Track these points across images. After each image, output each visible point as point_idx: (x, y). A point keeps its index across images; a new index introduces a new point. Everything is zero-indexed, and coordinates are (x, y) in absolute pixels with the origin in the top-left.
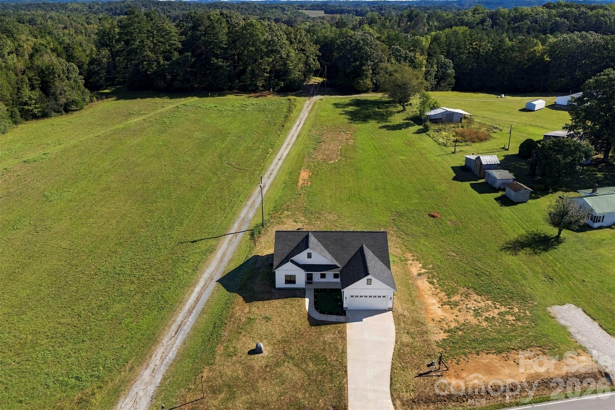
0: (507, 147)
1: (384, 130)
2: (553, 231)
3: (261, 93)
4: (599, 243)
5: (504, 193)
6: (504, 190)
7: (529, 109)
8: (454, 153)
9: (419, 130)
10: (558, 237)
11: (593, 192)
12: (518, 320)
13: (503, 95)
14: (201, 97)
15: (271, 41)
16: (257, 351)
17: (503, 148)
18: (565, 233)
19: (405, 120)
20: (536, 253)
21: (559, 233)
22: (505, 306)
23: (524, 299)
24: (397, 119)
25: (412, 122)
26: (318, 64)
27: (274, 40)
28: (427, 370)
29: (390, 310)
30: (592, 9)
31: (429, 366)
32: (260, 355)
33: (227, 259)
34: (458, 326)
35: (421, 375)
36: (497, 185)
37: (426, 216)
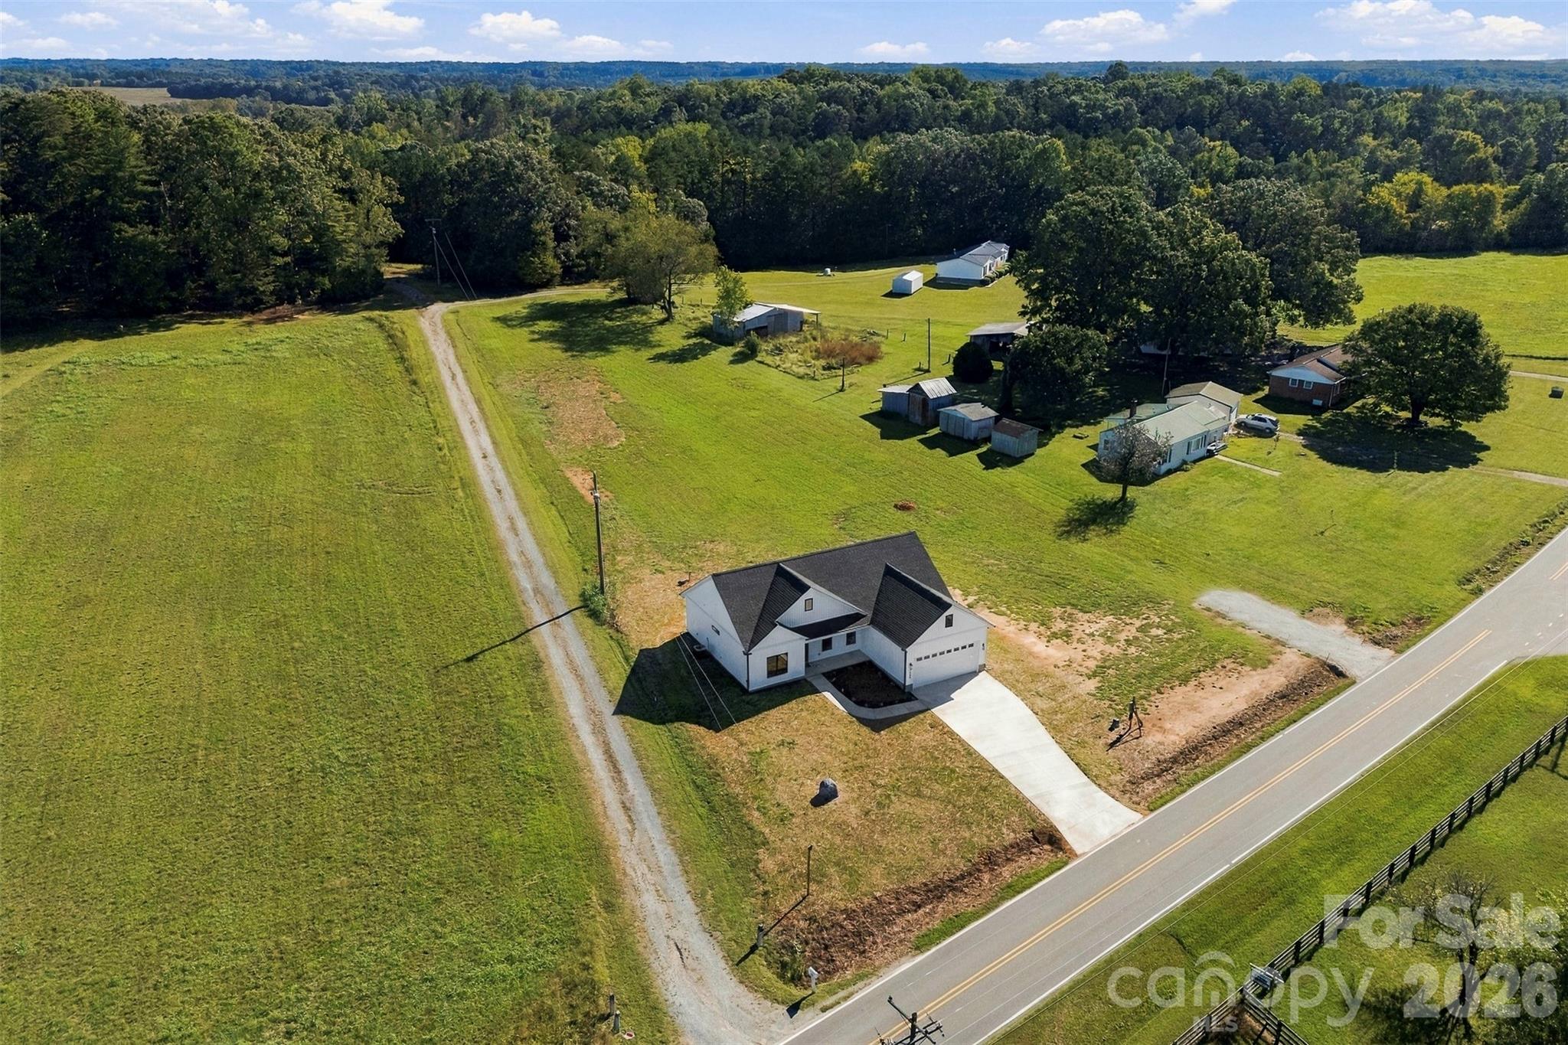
0: (925, 367)
1: (662, 365)
2: (1111, 492)
3: (272, 310)
4: (1184, 496)
5: (989, 445)
6: (988, 440)
7: (899, 292)
8: (842, 390)
9: (735, 355)
10: (1123, 498)
11: (1132, 415)
12: (1170, 631)
13: (829, 270)
14: (102, 339)
15: (281, 168)
16: (826, 795)
17: (919, 369)
18: (1133, 492)
19: (689, 337)
20: (1111, 531)
21: (1124, 492)
22: (1138, 618)
23: (1154, 601)
24: (672, 338)
25: (707, 342)
26: (396, 226)
27: (289, 165)
28: (1114, 736)
29: (982, 668)
30: (881, 83)
31: (1111, 729)
32: (836, 800)
33: (588, 670)
34: (1099, 664)
35: (1112, 745)
36: (971, 434)
37: (893, 510)
